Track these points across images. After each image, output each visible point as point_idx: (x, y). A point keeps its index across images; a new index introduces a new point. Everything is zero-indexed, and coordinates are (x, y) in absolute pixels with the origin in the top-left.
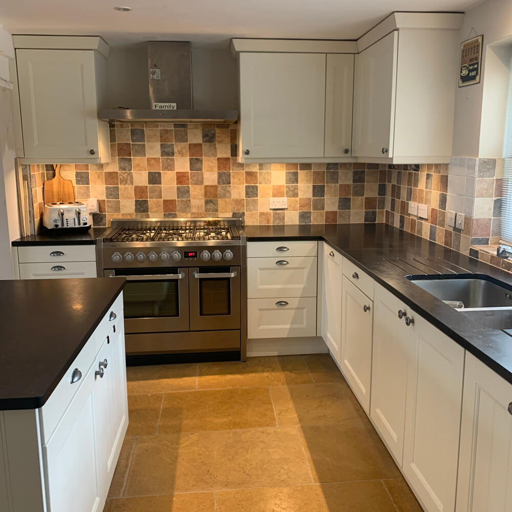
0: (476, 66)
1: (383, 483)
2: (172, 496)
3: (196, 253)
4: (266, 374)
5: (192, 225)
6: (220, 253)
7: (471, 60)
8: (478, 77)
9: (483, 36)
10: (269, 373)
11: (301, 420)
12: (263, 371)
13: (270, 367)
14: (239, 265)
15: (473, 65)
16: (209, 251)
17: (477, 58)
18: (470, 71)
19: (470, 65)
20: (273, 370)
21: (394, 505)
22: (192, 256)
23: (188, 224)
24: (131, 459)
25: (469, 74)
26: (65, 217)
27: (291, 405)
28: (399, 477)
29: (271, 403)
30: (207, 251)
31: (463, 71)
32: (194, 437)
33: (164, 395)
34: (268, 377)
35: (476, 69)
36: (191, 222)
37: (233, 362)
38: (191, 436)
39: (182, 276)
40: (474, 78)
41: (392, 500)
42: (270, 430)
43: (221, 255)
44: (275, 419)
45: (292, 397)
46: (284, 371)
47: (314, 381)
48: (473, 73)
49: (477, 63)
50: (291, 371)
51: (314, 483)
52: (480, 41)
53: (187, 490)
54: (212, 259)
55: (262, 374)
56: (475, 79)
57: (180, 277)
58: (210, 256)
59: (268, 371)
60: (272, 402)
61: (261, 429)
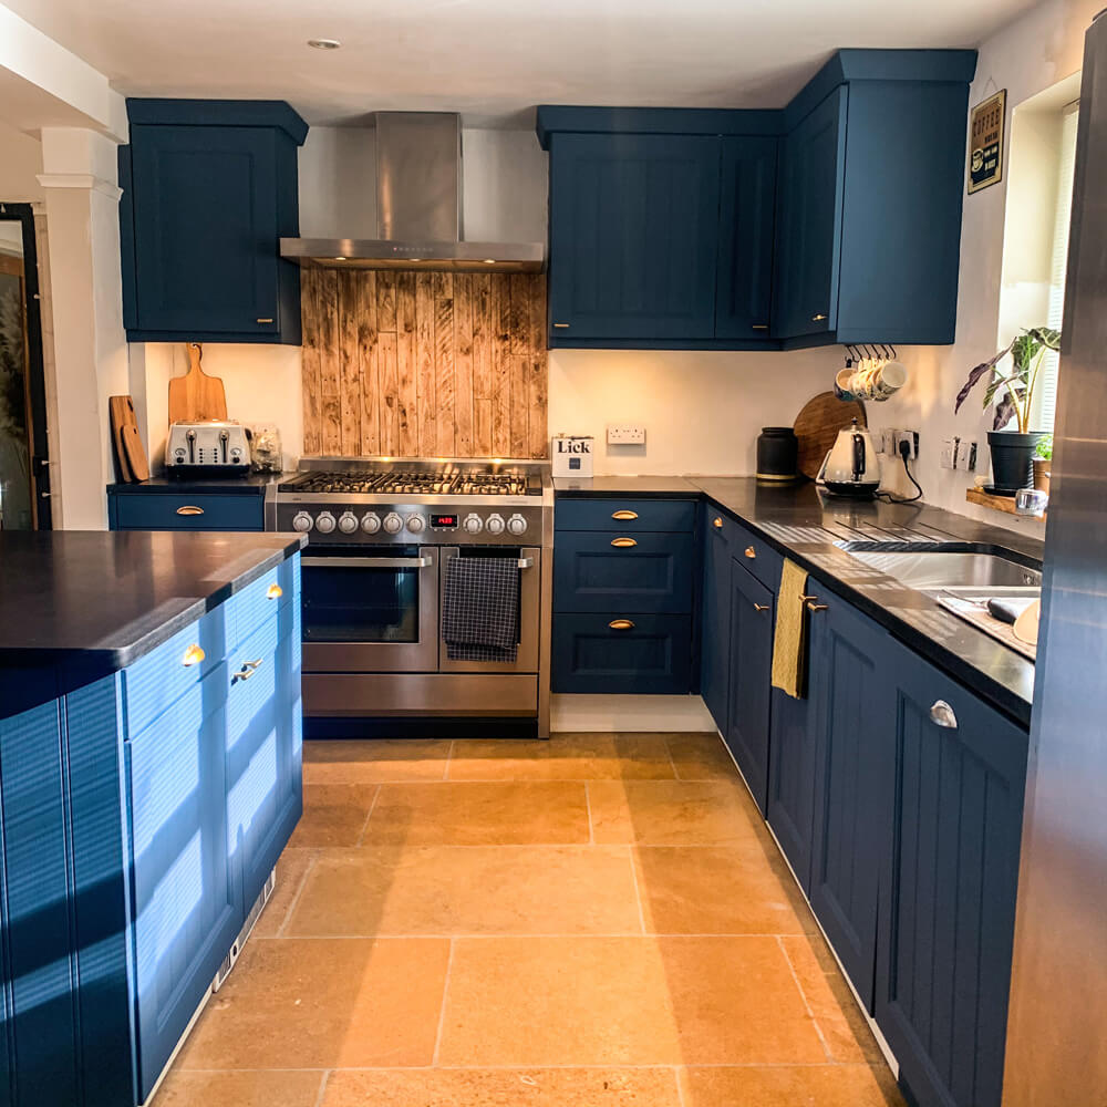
0: (995, 150)
1: (779, 940)
2: (372, 941)
3: (454, 518)
4: (583, 761)
5: (456, 471)
6: (502, 520)
7: (988, 139)
8: (998, 171)
9: (1005, 91)
10: (591, 760)
11: (638, 837)
12: (578, 756)
13: (594, 751)
14: (538, 544)
15: (990, 148)
16: (479, 516)
17: (996, 135)
18: (986, 160)
19: (985, 150)
20: (600, 755)
21: (794, 975)
22: (448, 525)
23: (448, 471)
24: (303, 882)
25: (984, 166)
26: (198, 445)
27: (625, 811)
28: (814, 933)
29: (586, 807)
30: (476, 516)
31: (975, 163)
32: (428, 854)
33: (380, 788)
34: (586, 765)
35: (995, 156)
36: (455, 465)
37: (521, 740)
38: (421, 851)
39: (426, 562)
40: (992, 172)
41: (791, 967)
42: (577, 848)
43: (503, 525)
44: (588, 833)
45: (629, 800)
46: (620, 756)
47: (676, 776)
48: (991, 164)
49: (997, 144)
50: (635, 758)
51: (645, 935)
52: (1001, 101)
53: (402, 932)
54: (486, 531)
55: (577, 760)
56: (993, 174)
57: (423, 565)
58: (481, 525)
59: (587, 757)
60: (588, 805)
61: (557, 846)
